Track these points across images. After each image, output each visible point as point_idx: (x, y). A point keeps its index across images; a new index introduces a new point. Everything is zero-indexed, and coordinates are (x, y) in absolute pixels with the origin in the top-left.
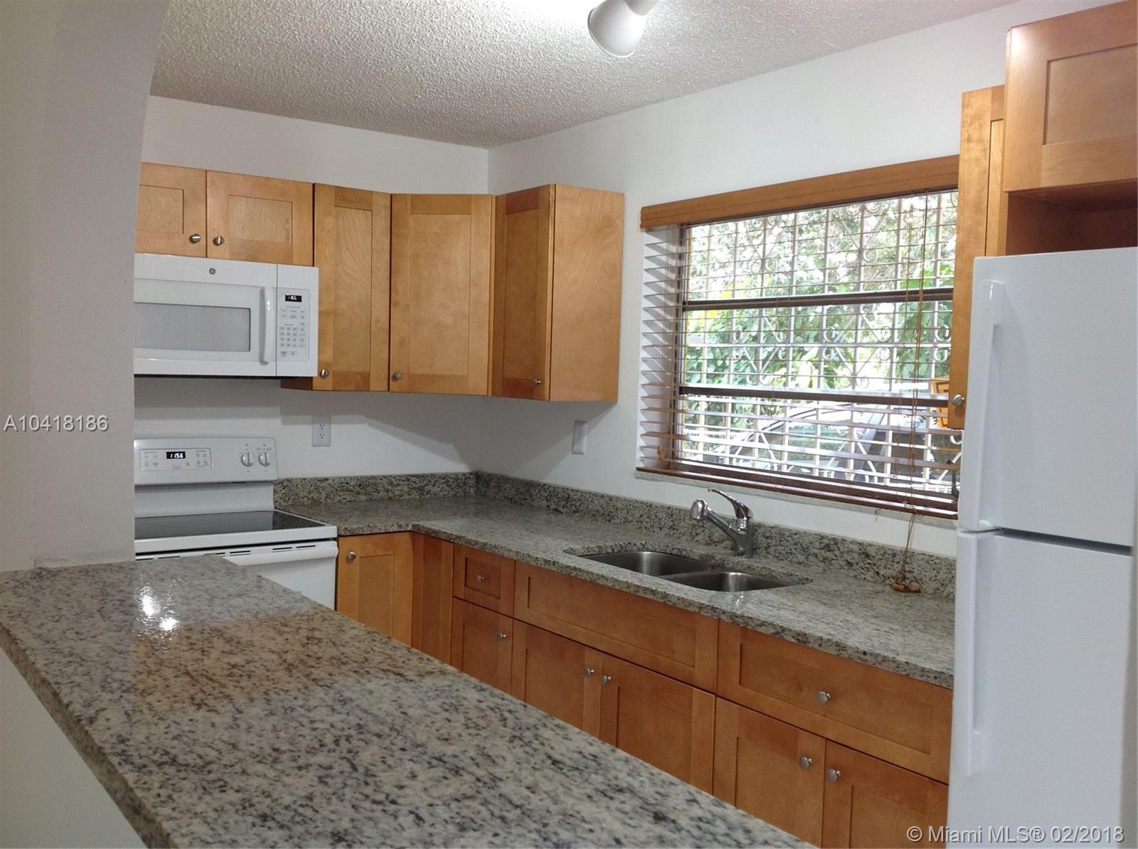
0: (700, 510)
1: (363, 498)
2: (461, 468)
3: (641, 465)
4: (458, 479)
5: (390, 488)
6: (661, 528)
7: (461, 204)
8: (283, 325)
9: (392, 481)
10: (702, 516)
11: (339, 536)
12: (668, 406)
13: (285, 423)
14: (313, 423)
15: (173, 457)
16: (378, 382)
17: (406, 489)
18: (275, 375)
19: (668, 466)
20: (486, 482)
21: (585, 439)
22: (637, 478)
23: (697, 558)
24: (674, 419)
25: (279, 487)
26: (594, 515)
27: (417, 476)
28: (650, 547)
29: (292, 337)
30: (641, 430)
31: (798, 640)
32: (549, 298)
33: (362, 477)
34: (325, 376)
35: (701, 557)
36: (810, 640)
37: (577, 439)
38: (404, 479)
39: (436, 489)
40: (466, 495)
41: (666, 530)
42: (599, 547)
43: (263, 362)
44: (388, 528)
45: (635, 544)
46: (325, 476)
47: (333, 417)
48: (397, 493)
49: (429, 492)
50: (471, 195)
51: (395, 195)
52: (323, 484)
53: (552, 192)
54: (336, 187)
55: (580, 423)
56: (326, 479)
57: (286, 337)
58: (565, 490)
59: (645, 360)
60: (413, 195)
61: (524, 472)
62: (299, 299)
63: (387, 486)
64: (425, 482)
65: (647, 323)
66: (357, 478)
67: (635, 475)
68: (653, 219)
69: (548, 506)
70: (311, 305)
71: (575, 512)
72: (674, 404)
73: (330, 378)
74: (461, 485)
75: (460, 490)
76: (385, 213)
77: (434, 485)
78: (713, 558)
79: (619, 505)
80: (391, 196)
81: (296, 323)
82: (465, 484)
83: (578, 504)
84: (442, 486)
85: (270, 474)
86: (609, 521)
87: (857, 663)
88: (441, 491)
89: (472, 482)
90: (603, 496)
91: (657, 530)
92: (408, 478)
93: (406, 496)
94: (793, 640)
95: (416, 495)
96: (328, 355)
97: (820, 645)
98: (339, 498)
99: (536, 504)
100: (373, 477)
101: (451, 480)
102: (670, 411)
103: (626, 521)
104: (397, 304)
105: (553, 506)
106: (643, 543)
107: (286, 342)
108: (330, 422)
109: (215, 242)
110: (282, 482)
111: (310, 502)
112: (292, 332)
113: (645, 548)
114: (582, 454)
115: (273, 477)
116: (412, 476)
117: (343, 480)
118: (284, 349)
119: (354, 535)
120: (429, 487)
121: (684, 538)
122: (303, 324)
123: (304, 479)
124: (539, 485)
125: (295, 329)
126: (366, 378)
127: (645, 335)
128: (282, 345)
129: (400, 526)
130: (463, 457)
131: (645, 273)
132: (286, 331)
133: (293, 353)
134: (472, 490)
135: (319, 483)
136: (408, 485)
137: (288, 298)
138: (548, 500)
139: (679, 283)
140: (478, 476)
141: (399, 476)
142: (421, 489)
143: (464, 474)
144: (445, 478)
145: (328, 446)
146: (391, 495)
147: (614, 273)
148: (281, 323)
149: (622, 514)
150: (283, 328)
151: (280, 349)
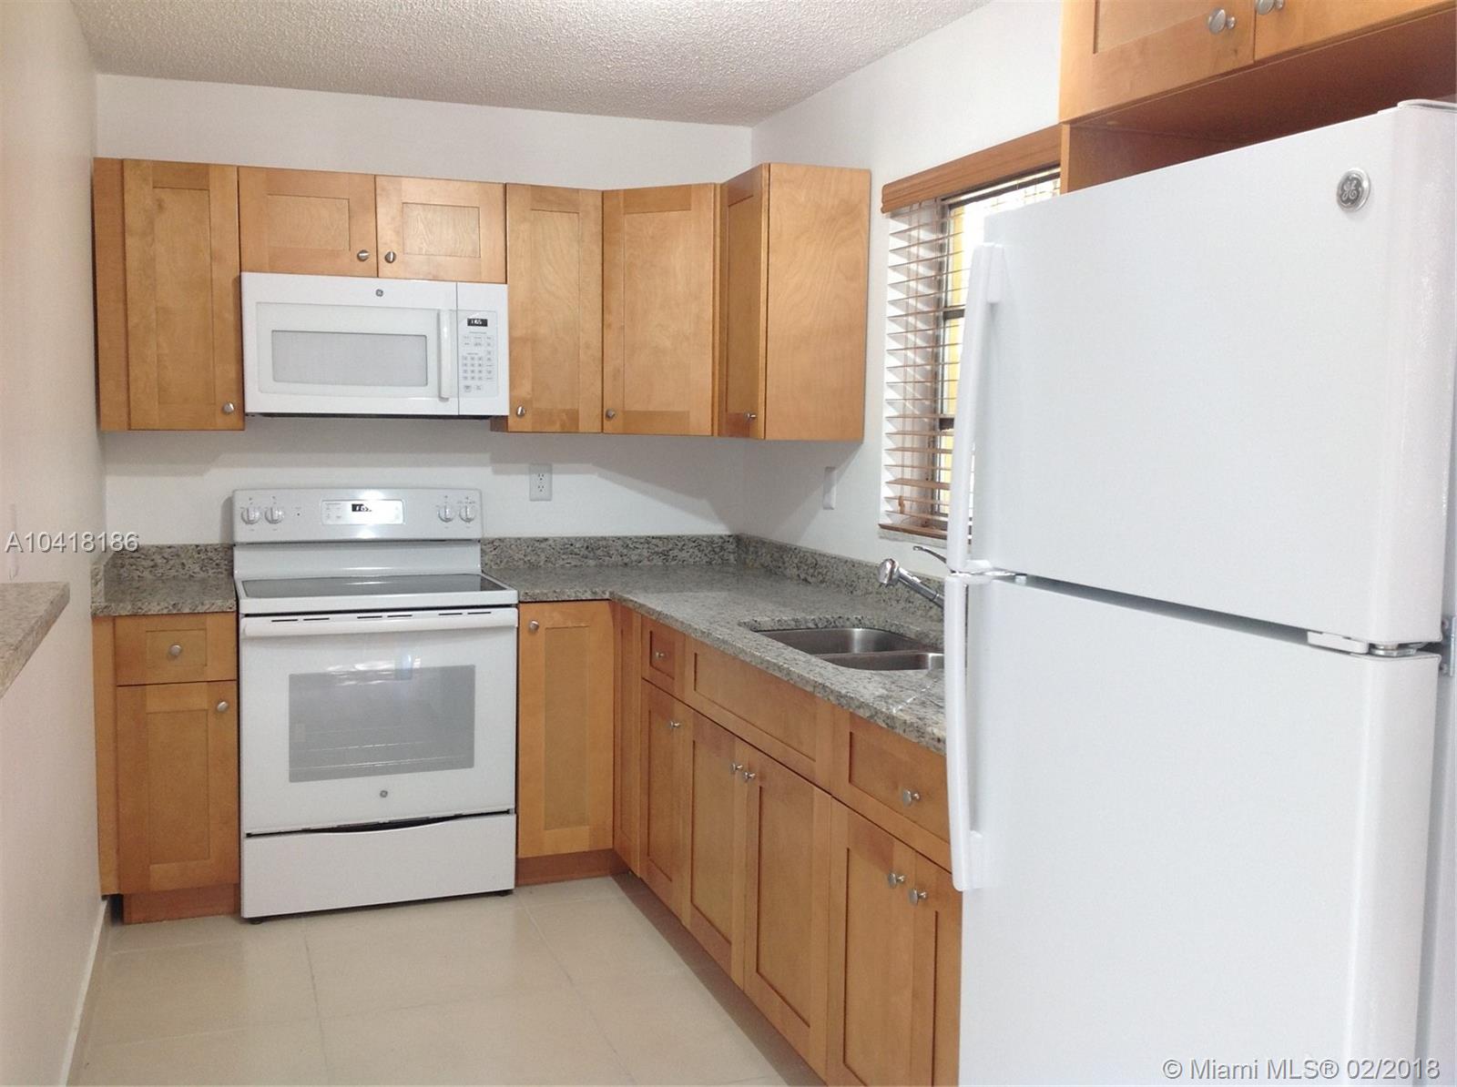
0: (888, 571)
1: (592, 563)
2: (718, 529)
3: (888, 521)
4: (712, 542)
5: (625, 551)
6: (898, 601)
7: (678, 198)
8: (465, 354)
9: (627, 543)
10: (890, 579)
11: (520, 602)
12: (927, 446)
13: (496, 472)
14: (531, 472)
15: (360, 510)
16: (589, 422)
17: (645, 553)
18: (457, 414)
19: (926, 524)
20: (746, 547)
21: (834, 489)
22: (881, 537)
23: (913, 636)
24: (933, 461)
25: (488, 548)
26: (838, 586)
27: (660, 538)
28: (867, 623)
29: (477, 369)
30: (887, 476)
31: (887, 724)
32: (763, 309)
33: (590, 538)
34: (522, 415)
35: (919, 634)
36: (897, 725)
37: (827, 490)
38: (642, 541)
39: (684, 555)
40: (725, 562)
41: (902, 604)
42: (796, 621)
43: (442, 399)
44: (579, 594)
45: (848, 619)
46: (546, 535)
47: (555, 466)
48: (634, 558)
49: (674, 558)
50: (690, 185)
51: (607, 191)
52: (543, 545)
53: (765, 174)
54: (532, 186)
55: (830, 469)
56: (546, 540)
57: (469, 368)
58: (814, 554)
59: (892, 385)
60: (625, 190)
61: (780, 534)
62: (484, 323)
63: (621, 549)
64: (670, 546)
65: (894, 336)
66: (584, 539)
67: (879, 533)
68: (900, 199)
69: (799, 575)
70: (499, 331)
71: (822, 582)
72: (933, 442)
73: (528, 416)
74: (717, 550)
75: (716, 557)
76: (595, 215)
77: (681, 550)
78: (927, 636)
79: (861, 573)
80: (603, 192)
81: (481, 351)
82: (722, 548)
83: (824, 572)
84: (691, 550)
85: (473, 532)
86: (852, 592)
87: (932, 752)
88: (690, 557)
89: (731, 547)
90: (846, 561)
91: (894, 603)
92: (648, 540)
93: (646, 562)
94: (884, 725)
95: (658, 561)
96: (525, 390)
97: (904, 731)
98: (561, 562)
99: (788, 572)
100: (604, 539)
101: (704, 544)
102: (930, 453)
103: (868, 593)
104: (609, 326)
105: (802, 576)
106: (859, 617)
107: (469, 375)
108: (550, 471)
109: (387, 259)
110: (493, 542)
111: (526, 566)
112: (476, 362)
113: (860, 624)
114: (832, 509)
115: (476, 535)
116: (653, 538)
117: (566, 541)
118: (469, 382)
119: (536, 602)
120: (676, 552)
121: (919, 613)
122: (489, 353)
123: (519, 539)
124: (791, 549)
125: (480, 359)
126: (573, 416)
127: (891, 352)
128: (466, 378)
129: (595, 593)
130: (722, 516)
131: (890, 271)
132: (469, 362)
133: (478, 388)
134: (732, 557)
135: (537, 544)
136: (649, 548)
137: (470, 323)
138: (798, 568)
139: (939, 284)
140: (738, 540)
141: (636, 537)
142: (665, 554)
143: (721, 537)
144: (696, 541)
145: (550, 500)
146: (626, 560)
147: (859, 274)
148: (464, 351)
149: (862, 584)
150: (466, 359)
151: (462, 383)
